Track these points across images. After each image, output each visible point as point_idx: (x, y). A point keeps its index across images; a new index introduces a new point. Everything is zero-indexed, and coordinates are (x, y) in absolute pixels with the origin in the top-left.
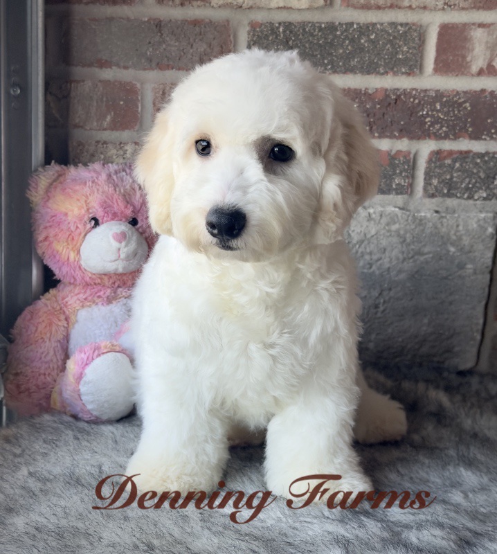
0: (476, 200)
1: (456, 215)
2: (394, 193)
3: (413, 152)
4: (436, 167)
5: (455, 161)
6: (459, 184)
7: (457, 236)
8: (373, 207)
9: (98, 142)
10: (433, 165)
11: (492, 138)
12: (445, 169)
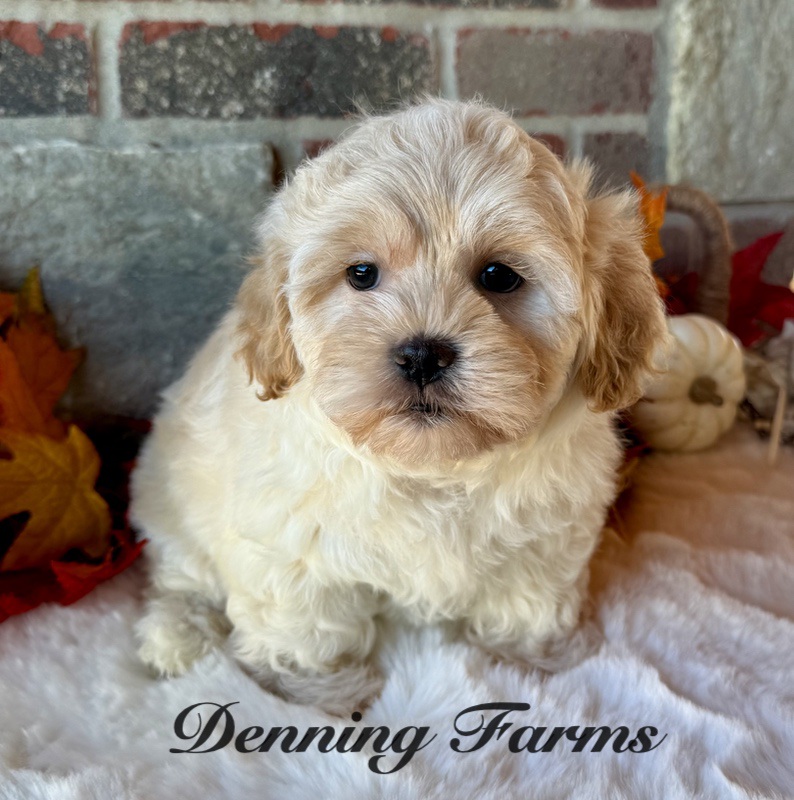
0: (227, 119)
1: (194, 151)
2: (64, 110)
3: (89, 24)
4: (140, 56)
5: (174, 42)
6: (191, 90)
7: (203, 191)
8: (24, 143)
10: (133, 52)
12: (159, 61)
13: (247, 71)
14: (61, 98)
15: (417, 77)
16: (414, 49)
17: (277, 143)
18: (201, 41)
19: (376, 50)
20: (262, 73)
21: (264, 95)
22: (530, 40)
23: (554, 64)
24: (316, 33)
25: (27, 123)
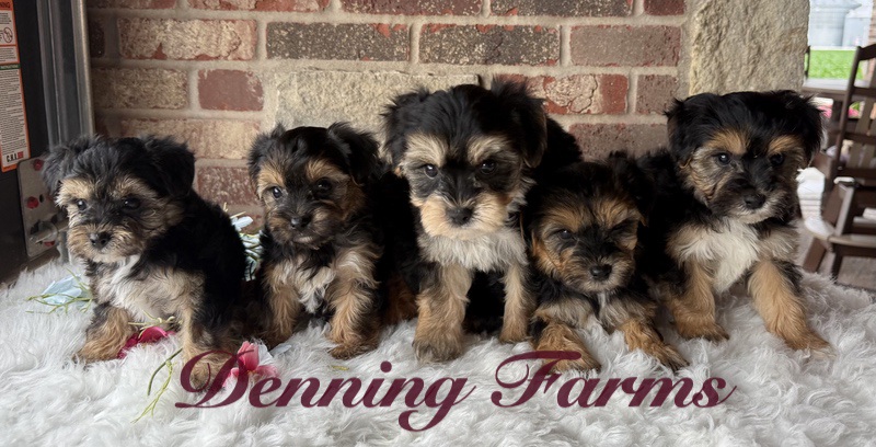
0: (462, 65)
1: (445, 77)
2: (396, 59)
3: (409, 25)
4: (428, 38)
5: (443, 33)
6: (448, 52)
8: (379, 72)
9: (142, 19)
10: (426, 36)
11: (471, 14)
12: (435, 40)
13: (472, 44)
14: (395, 54)
15: (550, 47)
16: (549, 35)
17: (482, 75)
18: (454, 32)
19: (531, 36)
20: (479, 45)
21: (479, 55)
22: (609, 31)
23: (622, 41)
24: (504, 28)
25: (380, 63)
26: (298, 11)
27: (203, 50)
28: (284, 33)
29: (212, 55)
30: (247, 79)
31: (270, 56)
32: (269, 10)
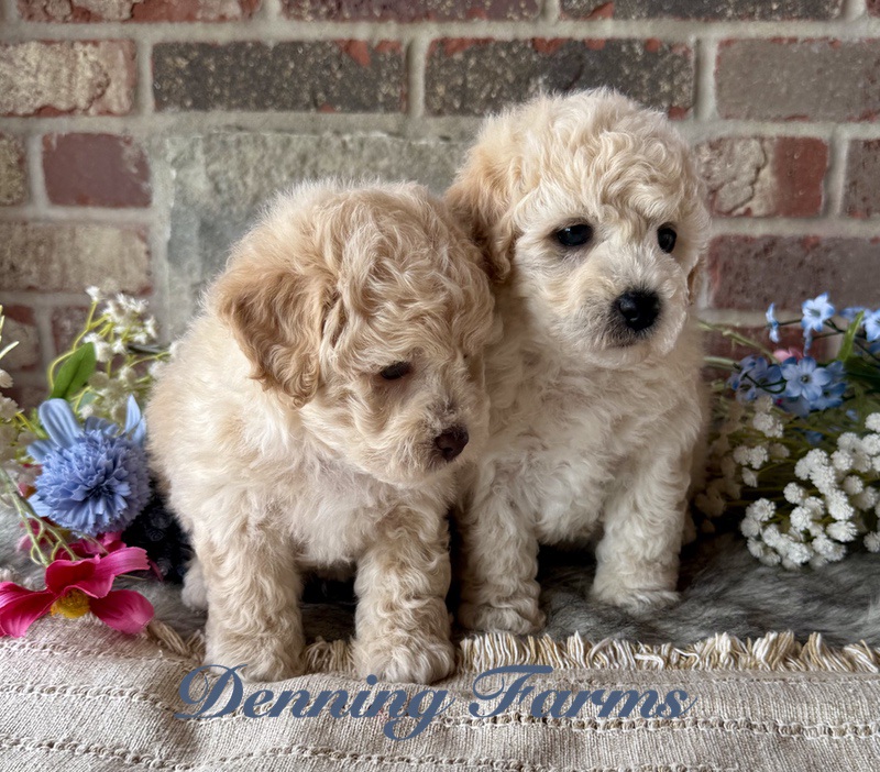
2: (382, 109)
3: (406, 41)
4: (441, 67)
5: (467, 55)
6: (478, 94)
8: (352, 133)
10: (436, 63)
11: (522, 17)
12: (455, 70)
13: (524, 78)
14: (381, 99)
15: (676, 83)
16: (675, 57)
18: (489, 53)
19: (638, 59)
20: (536, 79)
22: (795, 49)
23: (820, 71)
24: (586, 45)
25: (357, 118)
26: (206, 20)
27: (47, 98)
28: (182, 63)
29: (63, 106)
30: (121, 150)
31: (160, 105)
32: (157, 19)
